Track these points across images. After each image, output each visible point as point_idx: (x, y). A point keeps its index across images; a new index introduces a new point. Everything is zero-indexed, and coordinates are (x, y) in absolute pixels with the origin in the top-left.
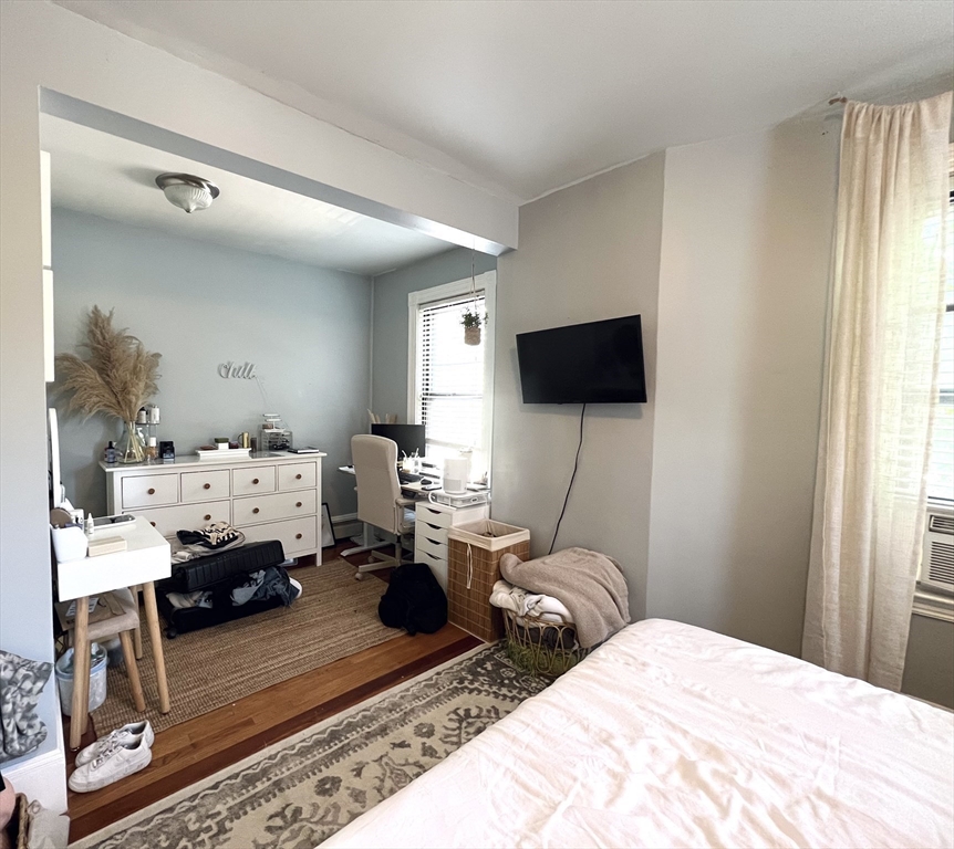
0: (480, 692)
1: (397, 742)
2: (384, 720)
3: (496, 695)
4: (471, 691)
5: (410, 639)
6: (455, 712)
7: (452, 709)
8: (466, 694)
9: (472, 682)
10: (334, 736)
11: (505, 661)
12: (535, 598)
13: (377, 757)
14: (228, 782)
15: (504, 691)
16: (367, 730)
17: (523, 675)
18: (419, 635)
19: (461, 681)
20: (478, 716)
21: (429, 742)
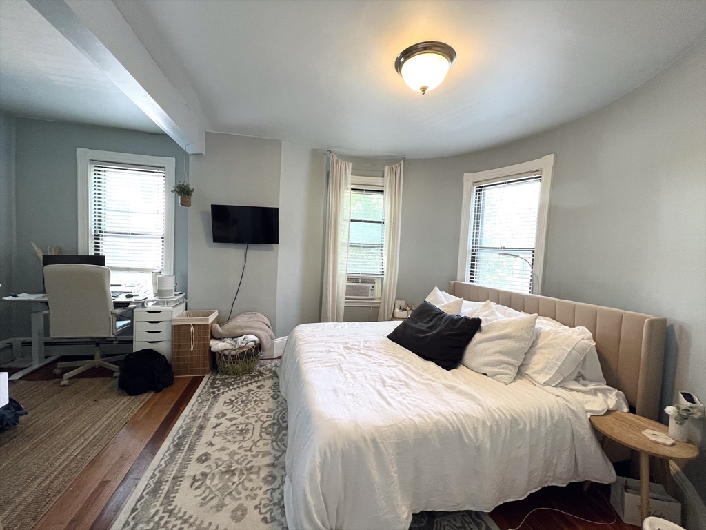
0: (227, 392)
1: (214, 426)
2: (196, 425)
3: (235, 389)
4: (223, 393)
5: (160, 394)
6: (225, 402)
7: (223, 402)
8: (222, 396)
9: (219, 390)
10: (178, 447)
11: (223, 377)
12: (243, 337)
13: (212, 435)
14: (140, 503)
15: (236, 386)
16: (193, 433)
17: (237, 378)
18: (164, 389)
19: (214, 393)
20: (236, 398)
21: (228, 417)
